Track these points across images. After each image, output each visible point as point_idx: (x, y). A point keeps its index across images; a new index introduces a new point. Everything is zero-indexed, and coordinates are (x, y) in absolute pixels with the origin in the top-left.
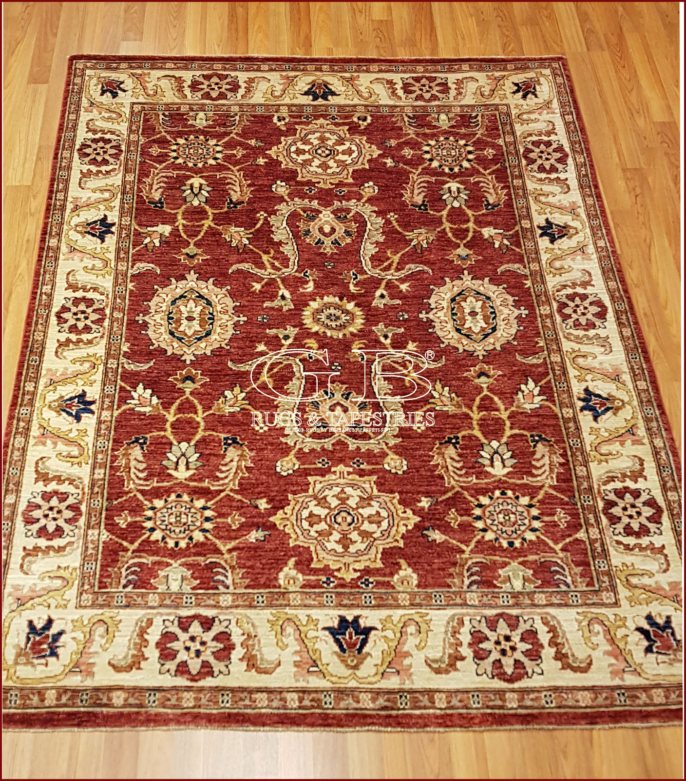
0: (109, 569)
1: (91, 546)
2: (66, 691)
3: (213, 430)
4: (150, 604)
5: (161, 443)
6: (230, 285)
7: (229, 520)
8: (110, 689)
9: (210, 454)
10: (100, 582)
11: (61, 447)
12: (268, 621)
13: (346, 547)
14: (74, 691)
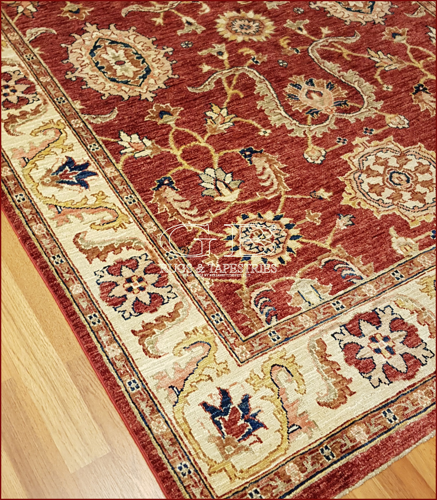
0: (239, 312)
1: (201, 298)
2: (303, 456)
3: (225, 149)
4: (307, 327)
5: (187, 178)
6: (133, 25)
7: (308, 219)
8: (344, 429)
9: (240, 170)
10: (241, 329)
11: (88, 217)
12: (421, 291)
13: (423, 201)
14: (311, 452)
